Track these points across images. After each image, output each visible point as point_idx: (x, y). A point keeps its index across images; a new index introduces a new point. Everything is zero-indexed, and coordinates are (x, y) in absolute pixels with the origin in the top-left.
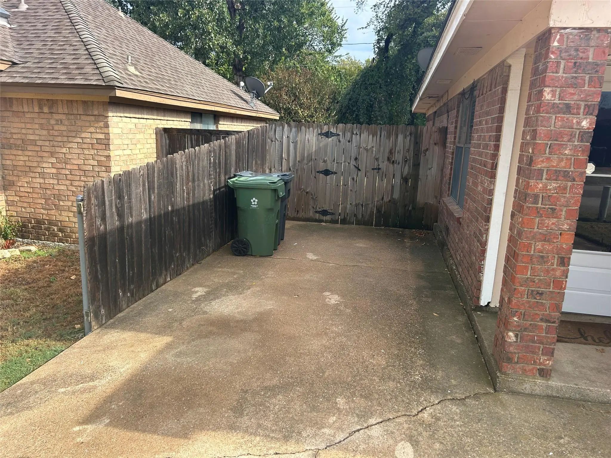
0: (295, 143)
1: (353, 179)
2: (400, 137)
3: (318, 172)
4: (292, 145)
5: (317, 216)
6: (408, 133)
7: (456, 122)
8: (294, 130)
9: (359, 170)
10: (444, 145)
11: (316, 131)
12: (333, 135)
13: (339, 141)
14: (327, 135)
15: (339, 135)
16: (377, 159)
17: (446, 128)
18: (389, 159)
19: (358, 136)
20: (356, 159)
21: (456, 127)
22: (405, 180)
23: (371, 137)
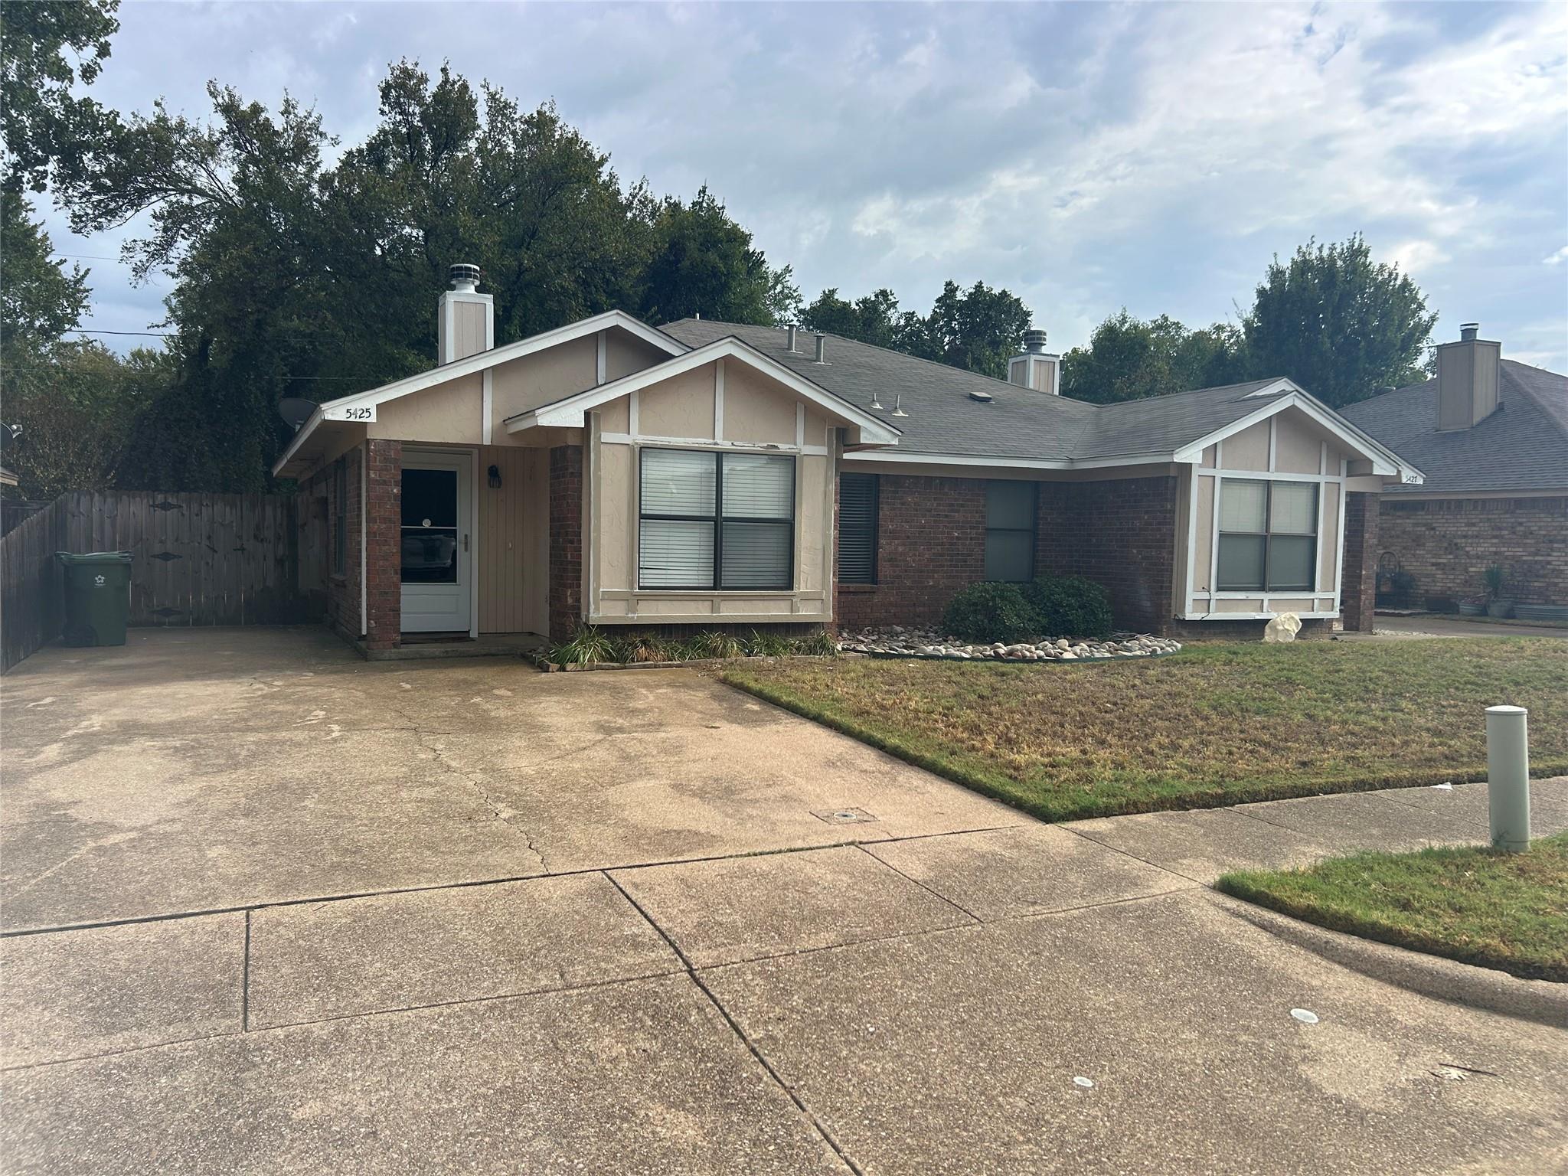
0: (113, 519)
1: (207, 563)
2: (269, 510)
3: (153, 556)
4: (107, 521)
5: (155, 618)
6: (278, 505)
7: (335, 492)
8: (109, 500)
9: (215, 551)
10: (326, 518)
11: (145, 501)
12: (172, 506)
13: (183, 515)
14: (165, 506)
15: (180, 507)
16: (240, 537)
17: (327, 498)
18: (256, 537)
19: (210, 509)
20: (209, 538)
21: (335, 497)
22: (279, 562)
23: (228, 509)
